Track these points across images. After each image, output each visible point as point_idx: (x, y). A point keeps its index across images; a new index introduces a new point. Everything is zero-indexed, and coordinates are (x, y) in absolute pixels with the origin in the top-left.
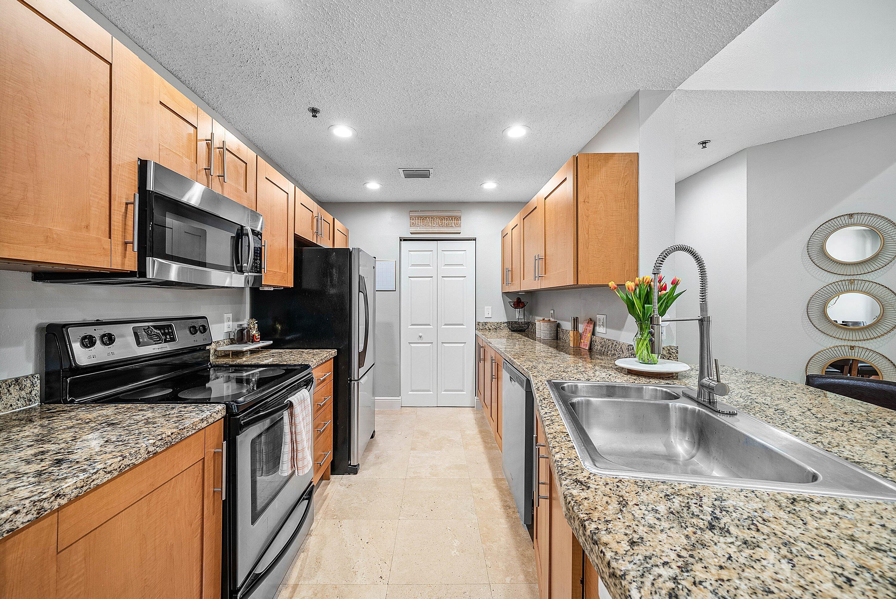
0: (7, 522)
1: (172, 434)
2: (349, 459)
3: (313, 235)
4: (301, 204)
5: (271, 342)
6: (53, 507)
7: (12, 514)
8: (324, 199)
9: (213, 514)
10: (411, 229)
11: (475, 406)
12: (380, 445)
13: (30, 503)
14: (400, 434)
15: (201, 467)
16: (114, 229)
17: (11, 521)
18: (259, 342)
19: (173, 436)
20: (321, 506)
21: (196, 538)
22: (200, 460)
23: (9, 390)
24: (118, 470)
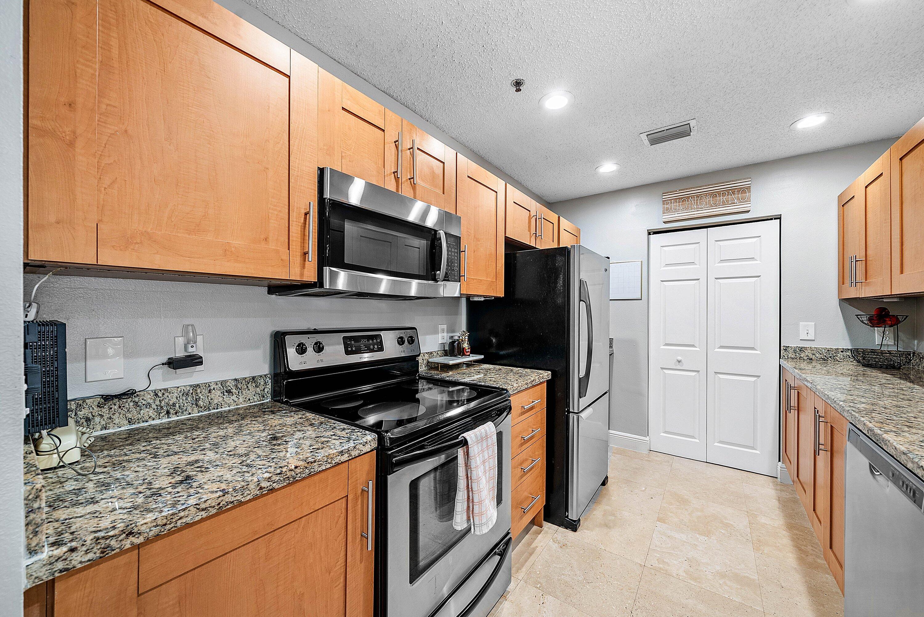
0: (60, 560)
1: (296, 467)
2: (567, 510)
3: (531, 237)
4: (514, 202)
5: (482, 357)
6: (123, 546)
7: (67, 552)
8: (552, 198)
9: (361, 563)
10: (664, 217)
11: (779, 476)
12: (613, 498)
13: (92, 540)
14: (643, 491)
15: (344, 505)
16: (293, 240)
17: (66, 559)
18: (469, 355)
19: (298, 471)
20: (526, 561)
21: (337, 588)
22: (343, 498)
23: (247, 386)
24: (216, 507)
